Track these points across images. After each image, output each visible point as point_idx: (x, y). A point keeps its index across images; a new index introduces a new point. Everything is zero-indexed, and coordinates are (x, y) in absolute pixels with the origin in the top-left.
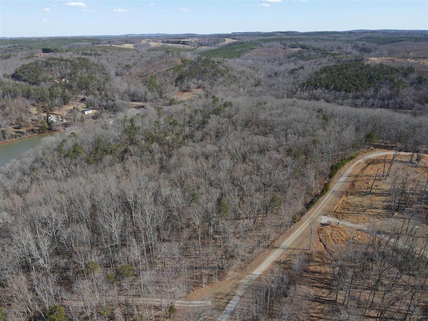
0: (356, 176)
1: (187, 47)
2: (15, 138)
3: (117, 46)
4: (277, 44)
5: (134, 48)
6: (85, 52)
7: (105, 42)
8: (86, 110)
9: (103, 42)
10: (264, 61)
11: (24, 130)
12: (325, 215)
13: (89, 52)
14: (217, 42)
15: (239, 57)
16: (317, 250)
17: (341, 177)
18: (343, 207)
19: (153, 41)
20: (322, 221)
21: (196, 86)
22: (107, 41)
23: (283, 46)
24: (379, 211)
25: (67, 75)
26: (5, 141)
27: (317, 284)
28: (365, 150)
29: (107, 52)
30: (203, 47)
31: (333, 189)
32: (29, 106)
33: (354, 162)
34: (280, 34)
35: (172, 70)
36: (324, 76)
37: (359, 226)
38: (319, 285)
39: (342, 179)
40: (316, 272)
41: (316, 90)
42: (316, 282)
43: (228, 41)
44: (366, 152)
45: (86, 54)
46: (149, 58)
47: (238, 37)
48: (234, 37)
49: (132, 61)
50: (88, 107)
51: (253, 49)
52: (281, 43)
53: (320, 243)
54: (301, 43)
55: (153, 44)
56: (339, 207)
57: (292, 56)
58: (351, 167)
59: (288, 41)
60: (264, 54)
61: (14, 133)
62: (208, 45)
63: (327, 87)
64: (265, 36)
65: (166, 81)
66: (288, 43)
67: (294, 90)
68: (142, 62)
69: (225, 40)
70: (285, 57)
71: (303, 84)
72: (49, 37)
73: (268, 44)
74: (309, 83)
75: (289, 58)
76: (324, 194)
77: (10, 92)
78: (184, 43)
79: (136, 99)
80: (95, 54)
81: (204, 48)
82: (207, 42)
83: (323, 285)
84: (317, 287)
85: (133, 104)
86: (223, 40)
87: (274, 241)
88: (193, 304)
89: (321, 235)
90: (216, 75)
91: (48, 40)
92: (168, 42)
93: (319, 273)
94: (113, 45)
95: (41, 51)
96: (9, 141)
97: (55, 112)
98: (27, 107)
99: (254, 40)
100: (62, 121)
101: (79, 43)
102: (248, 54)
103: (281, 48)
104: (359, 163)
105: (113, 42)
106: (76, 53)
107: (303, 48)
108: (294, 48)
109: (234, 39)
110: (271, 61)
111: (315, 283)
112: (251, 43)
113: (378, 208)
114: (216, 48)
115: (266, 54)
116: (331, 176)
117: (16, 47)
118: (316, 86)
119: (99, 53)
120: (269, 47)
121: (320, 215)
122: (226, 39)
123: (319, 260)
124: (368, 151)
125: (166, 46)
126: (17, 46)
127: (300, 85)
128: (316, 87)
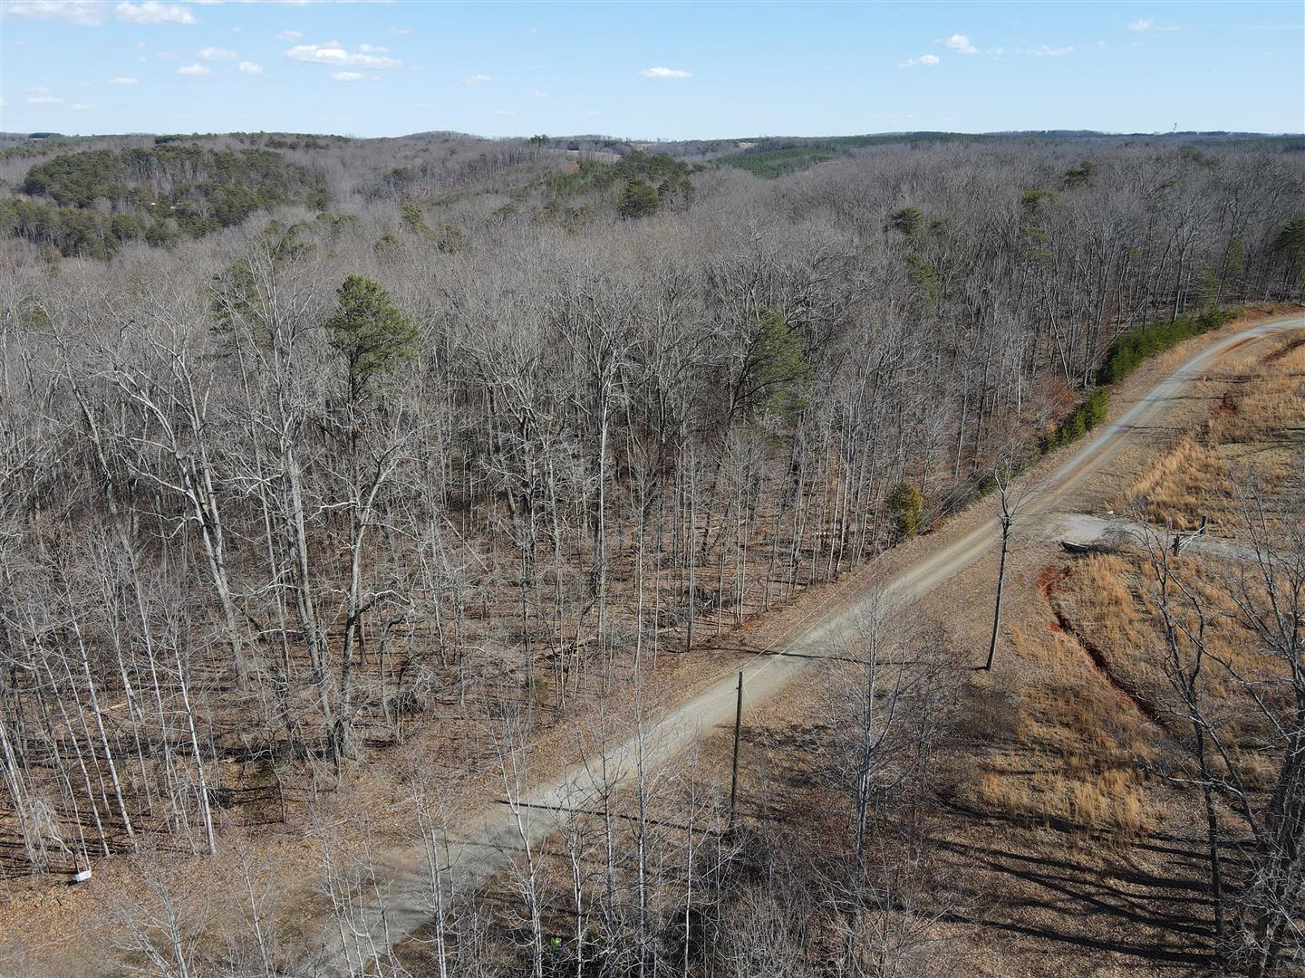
0: (1241, 379)
6: (278, 139)
12: (1090, 513)
13: (290, 139)
16: (1044, 674)
17: (1158, 381)
18: (1191, 484)
20: (1068, 534)
27: (1045, 917)
31: (1122, 421)
33: (1218, 340)
38: (1071, 925)
39: (1169, 388)
40: (1041, 820)
42: (1047, 895)
45: (278, 145)
46: (472, 156)
53: (1060, 635)
56: (1169, 483)
58: (1207, 353)
68: (450, 164)
76: (1074, 435)
80: (307, 146)
83: (1101, 926)
84: (1048, 933)
87: (751, 618)
89: (1067, 602)
93: (1059, 824)
104: (1246, 341)
106: (247, 141)
111: (1034, 903)
116: (1106, 377)
121: (1057, 510)
123: (1060, 734)
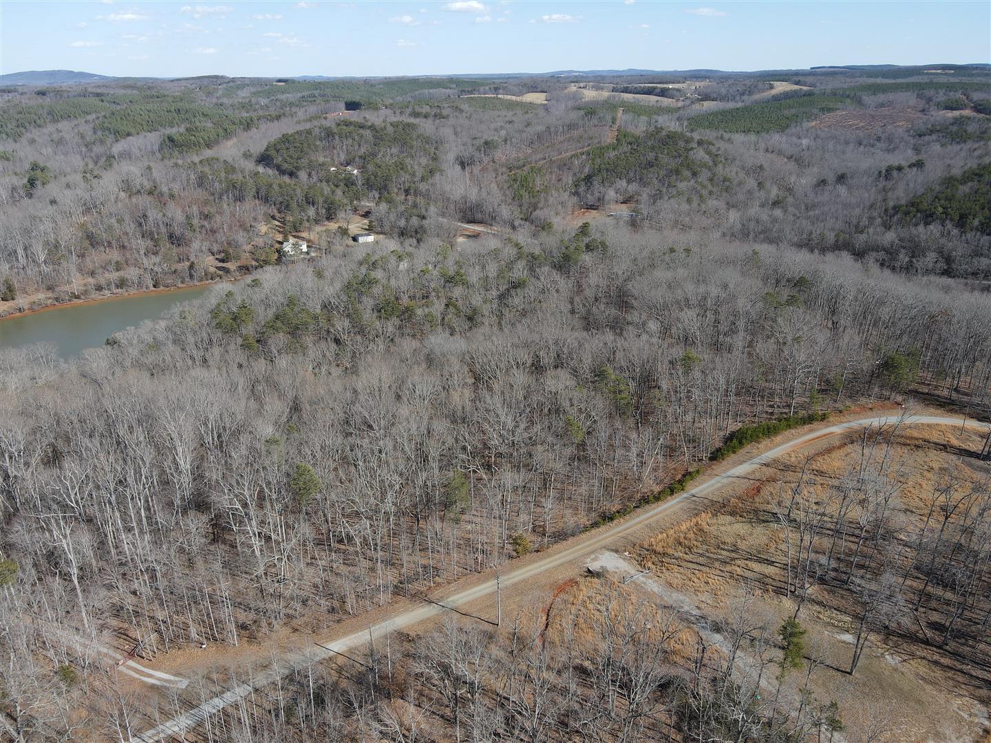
0: (787, 468)
1: (666, 102)
2: (212, 279)
3: (509, 97)
4: (910, 99)
5: (546, 102)
6: (418, 109)
7: (487, 88)
8: (362, 235)
9: (482, 89)
10: (847, 143)
11: (231, 266)
12: (617, 551)
13: (426, 109)
14: (749, 92)
15: (783, 129)
16: (517, 631)
17: (743, 462)
18: (682, 540)
19: (593, 87)
20: (595, 563)
21: (621, 198)
22: (492, 86)
23: (922, 104)
24: (770, 570)
25: (357, 159)
26: (191, 283)
28: (871, 402)
29: (461, 111)
30: (706, 104)
31: (693, 492)
32: (260, 217)
33: (811, 431)
34: (939, 71)
35: (584, 157)
36: (965, 189)
37: (673, 597)
39: (742, 469)
41: (926, 224)
43: (781, 87)
44: (871, 409)
45: (416, 115)
46: (540, 128)
47: (810, 79)
48: (797, 79)
49: (503, 133)
50: (370, 230)
51: (830, 110)
52: (919, 96)
53: (543, 615)
54: (977, 96)
55: (590, 94)
56: (670, 539)
57: (932, 132)
58: (792, 443)
59: (941, 92)
60: (854, 125)
61: (212, 270)
62: (722, 98)
63: (961, 223)
64: (895, 77)
65: (559, 180)
66: (941, 97)
67: (864, 222)
69: (772, 87)
70: (912, 132)
71: (894, 208)
72: (386, 78)
73: (881, 98)
74: (913, 206)
75: (920, 136)
76: (660, 499)
77: (234, 186)
78: (663, 93)
79: (479, 216)
80: (435, 116)
81: (708, 105)
82: (723, 91)
85: (466, 229)
86: (767, 86)
88: (151, 676)
89: (560, 598)
90: (677, 172)
91: (379, 84)
92: (626, 90)
94: (500, 96)
95: (342, 106)
96: (198, 284)
97: (304, 235)
98: (255, 219)
99: (845, 86)
100: (307, 253)
101: (431, 91)
102: (814, 123)
103: (914, 108)
104: (825, 435)
105: (504, 89)
106: (398, 112)
107: (979, 111)
108: (952, 109)
109: (797, 83)
110: (865, 142)
112: (835, 94)
113: (772, 563)
114: (740, 105)
115: (862, 124)
116: (714, 456)
117: (314, 96)
118: (931, 215)
119: (445, 112)
120: (882, 105)
121: (604, 547)
122: (776, 84)
124: (883, 407)
125: (617, 99)
126: (317, 95)
127: (886, 210)
128: (929, 218)
